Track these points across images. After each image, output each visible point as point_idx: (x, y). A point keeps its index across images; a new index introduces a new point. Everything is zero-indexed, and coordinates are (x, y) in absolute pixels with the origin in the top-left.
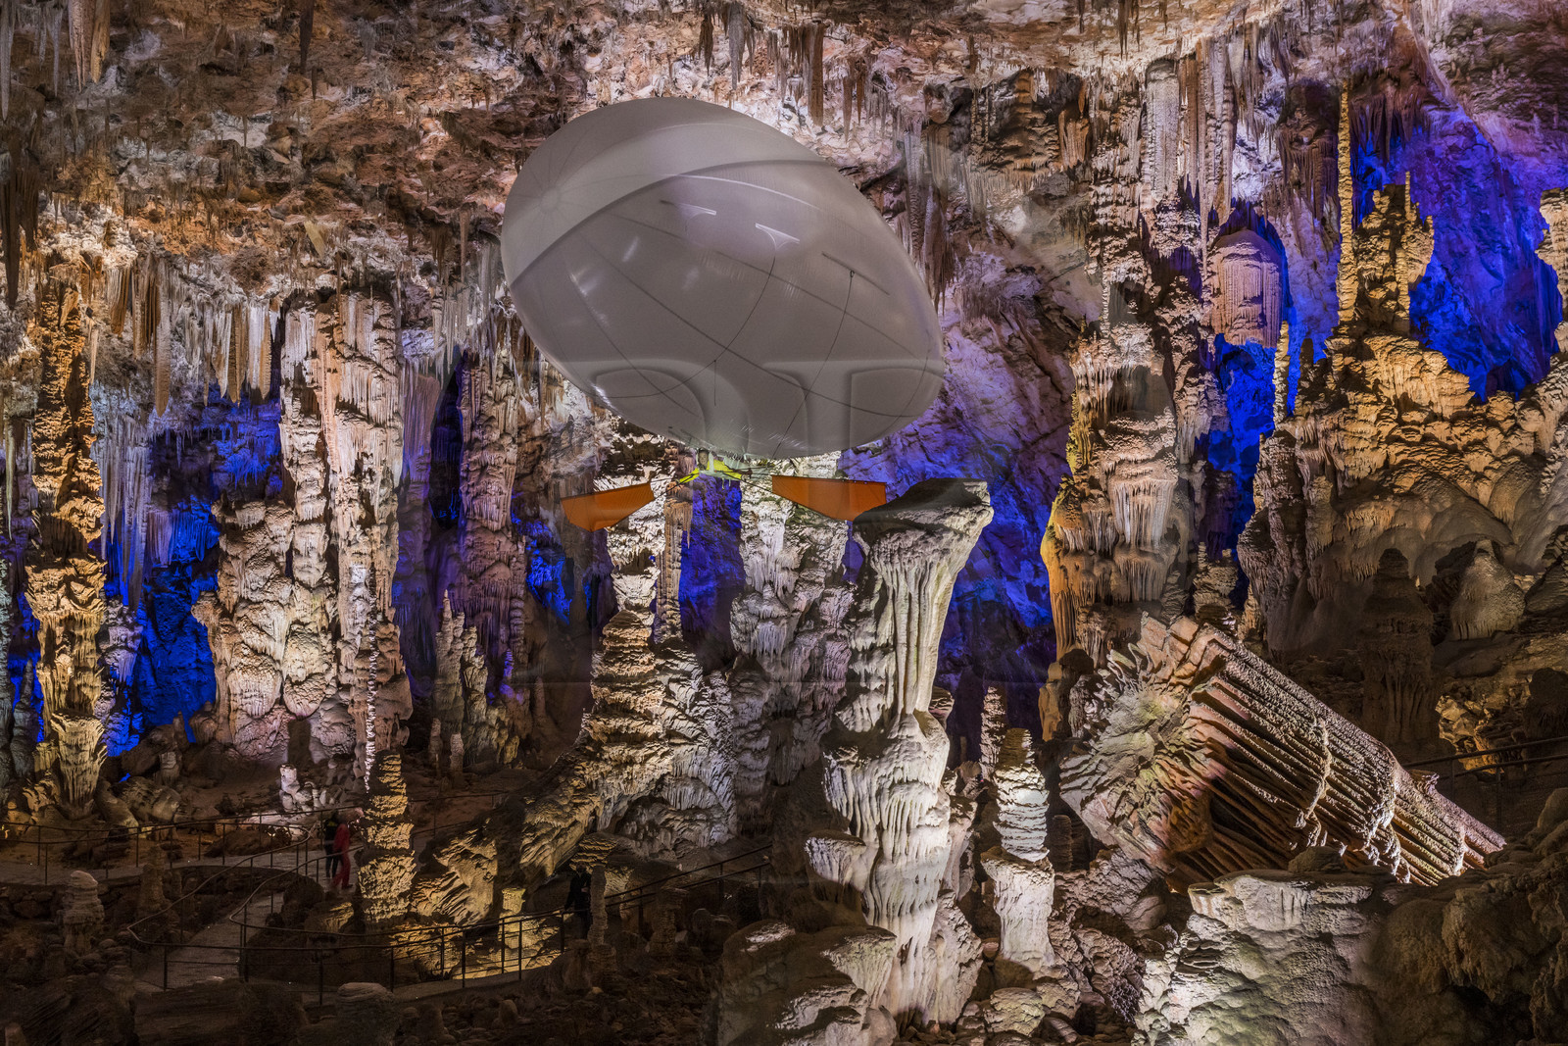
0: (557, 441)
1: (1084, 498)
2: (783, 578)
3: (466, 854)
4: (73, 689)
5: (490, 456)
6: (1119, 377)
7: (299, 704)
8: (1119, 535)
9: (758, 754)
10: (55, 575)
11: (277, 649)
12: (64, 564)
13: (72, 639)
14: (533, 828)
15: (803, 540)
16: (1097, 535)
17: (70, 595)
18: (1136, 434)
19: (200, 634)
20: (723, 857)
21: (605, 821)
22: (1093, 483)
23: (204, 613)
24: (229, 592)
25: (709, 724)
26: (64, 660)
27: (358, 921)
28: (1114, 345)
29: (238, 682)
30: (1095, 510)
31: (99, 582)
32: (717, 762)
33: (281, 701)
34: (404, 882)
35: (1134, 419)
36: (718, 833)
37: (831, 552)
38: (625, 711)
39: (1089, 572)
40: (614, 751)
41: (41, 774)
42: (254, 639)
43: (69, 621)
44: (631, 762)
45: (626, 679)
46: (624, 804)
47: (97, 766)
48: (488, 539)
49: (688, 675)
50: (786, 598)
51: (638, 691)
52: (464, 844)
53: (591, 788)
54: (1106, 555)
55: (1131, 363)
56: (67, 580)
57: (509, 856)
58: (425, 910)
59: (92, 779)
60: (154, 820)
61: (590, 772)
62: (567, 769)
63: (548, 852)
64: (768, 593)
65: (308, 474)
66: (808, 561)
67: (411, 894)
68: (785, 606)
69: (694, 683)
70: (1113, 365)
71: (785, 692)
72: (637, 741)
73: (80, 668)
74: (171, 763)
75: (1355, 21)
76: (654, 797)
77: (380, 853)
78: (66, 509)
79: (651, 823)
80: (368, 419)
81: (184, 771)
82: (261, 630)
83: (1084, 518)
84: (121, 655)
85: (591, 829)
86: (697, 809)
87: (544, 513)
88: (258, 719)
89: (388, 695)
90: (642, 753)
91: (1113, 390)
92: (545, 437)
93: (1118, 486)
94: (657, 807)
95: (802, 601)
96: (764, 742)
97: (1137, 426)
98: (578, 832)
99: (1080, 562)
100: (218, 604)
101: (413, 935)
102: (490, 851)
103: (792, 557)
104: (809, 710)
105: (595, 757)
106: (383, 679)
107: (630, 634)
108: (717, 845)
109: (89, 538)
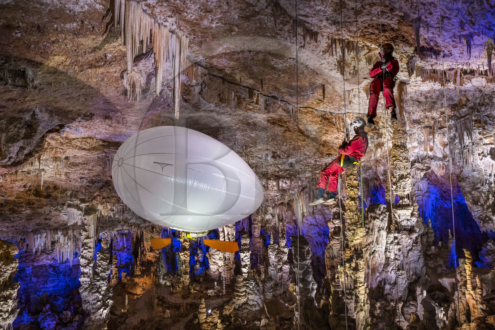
0: (268, 222)
1: (329, 249)
2: (275, 263)
3: (215, 312)
4: (185, 270)
5: (256, 226)
6: (335, 227)
7: (220, 270)
8: (335, 255)
9: (270, 292)
10: (182, 254)
11: (217, 261)
12: (184, 252)
13: (185, 263)
14: (225, 309)
15: (279, 257)
16: (331, 255)
17: (185, 256)
18: (336, 239)
19: (207, 258)
20: (257, 313)
21: (237, 307)
22: (330, 246)
23: (207, 255)
24: (211, 253)
25: (256, 292)
26: (184, 266)
27: (199, 322)
28: (333, 223)
29: (211, 267)
30: (330, 251)
31: (189, 254)
32: (258, 297)
33: (218, 270)
34: (205, 317)
35: (336, 236)
36: (257, 308)
37: (284, 259)
38: (238, 292)
39: (330, 262)
40: (237, 298)
41: (181, 282)
42: (213, 260)
43: (185, 260)
44: (239, 300)
45: (239, 287)
46: (241, 305)
47: (189, 281)
48: (255, 239)
49: (252, 284)
50: (275, 267)
51: (240, 289)
52: (215, 311)
53: (234, 303)
54: (333, 259)
55: (337, 225)
56: (184, 254)
57: (221, 313)
58: (208, 321)
59: (188, 284)
60: (196, 290)
61: (234, 300)
62: (231, 299)
63: (228, 312)
64: (273, 266)
65: (221, 235)
66: (279, 261)
67: (206, 318)
68: (275, 268)
69: (253, 285)
70: (333, 226)
71: (277, 281)
72: (240, 296)
73: (186, 267)
74: (201, 279)
75: (369, 170)
76: (246, 303)
77: (200, 313)
78: (184, 244)
79: (244, 308)
80: (229, 227)
81: (204, 280)
82: (214, 259)
83: (329, 252)
84: (201, 258)
85: (235, 309)
86: (254, 305)
87: (268, 232)
88: (214, 272)
89: (229, 272)
90: (240, 298)
91: (334, 231)
92: (267, 221)
93: (334, 248)
94: (246, 305)
95: (279, 267)
96: (271, 290)
97: (336, 238)
98: (232, 309)
99: (328, 259)
100: (209, 254)
101: (205, 325)
102: (218, 312)
103: (276, 260)
104: (280, 285)
105: (234, 298)
106: (229, 269)
107: (239, 280)
108: (257, 310)
109: (188, 248)
